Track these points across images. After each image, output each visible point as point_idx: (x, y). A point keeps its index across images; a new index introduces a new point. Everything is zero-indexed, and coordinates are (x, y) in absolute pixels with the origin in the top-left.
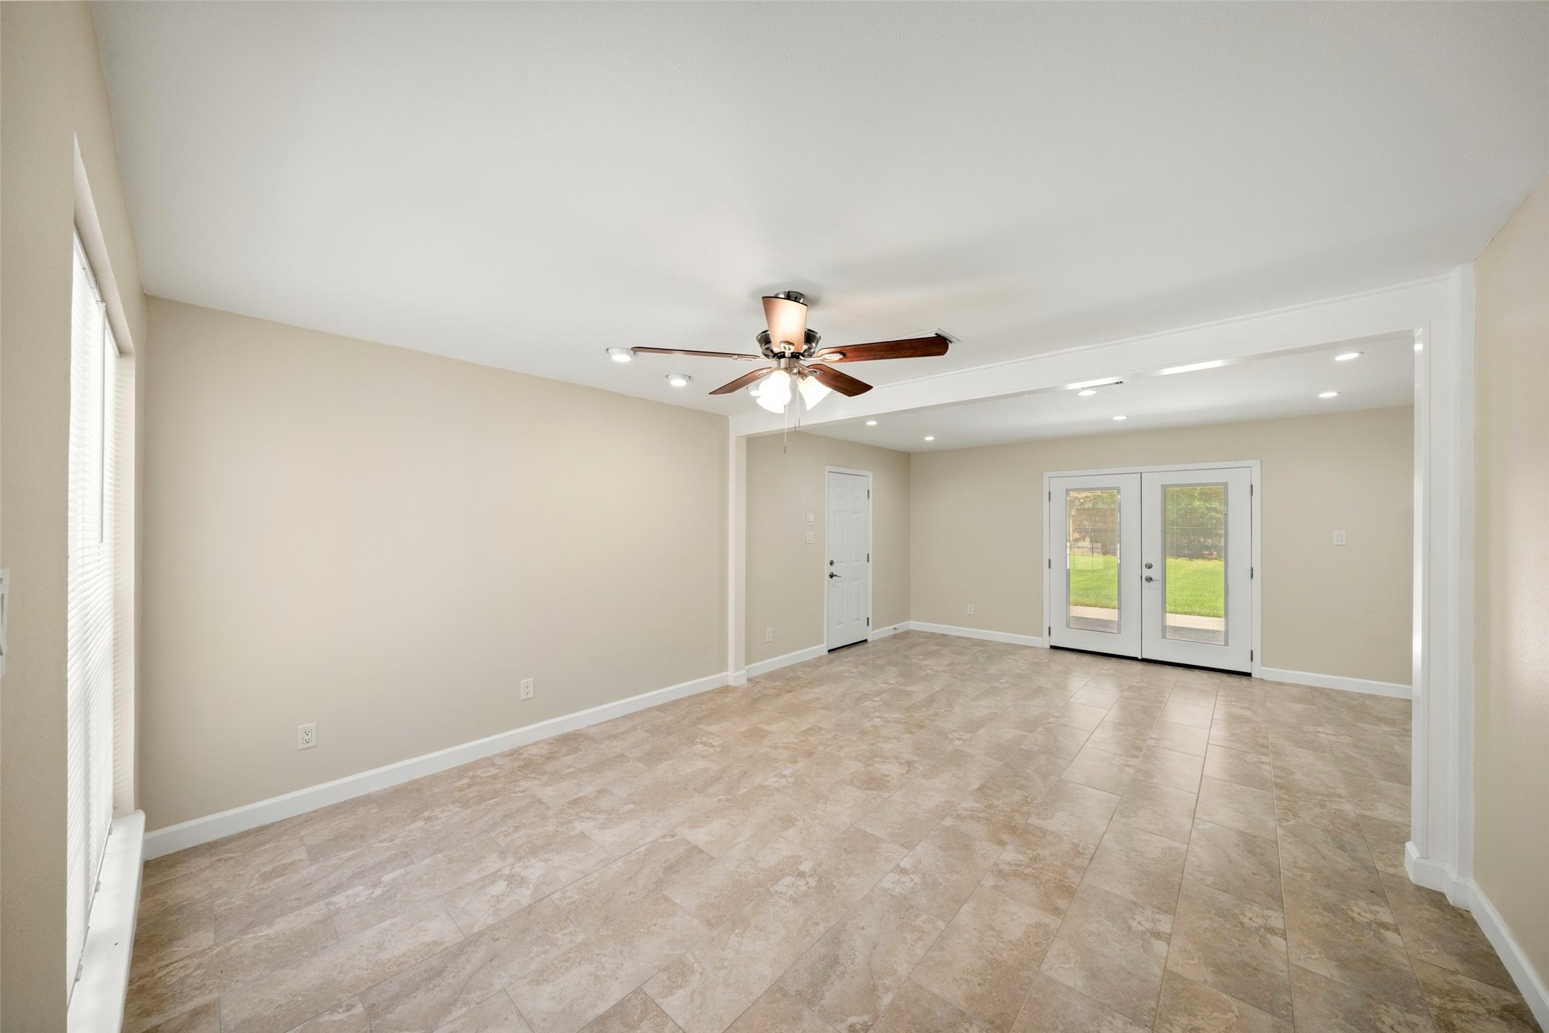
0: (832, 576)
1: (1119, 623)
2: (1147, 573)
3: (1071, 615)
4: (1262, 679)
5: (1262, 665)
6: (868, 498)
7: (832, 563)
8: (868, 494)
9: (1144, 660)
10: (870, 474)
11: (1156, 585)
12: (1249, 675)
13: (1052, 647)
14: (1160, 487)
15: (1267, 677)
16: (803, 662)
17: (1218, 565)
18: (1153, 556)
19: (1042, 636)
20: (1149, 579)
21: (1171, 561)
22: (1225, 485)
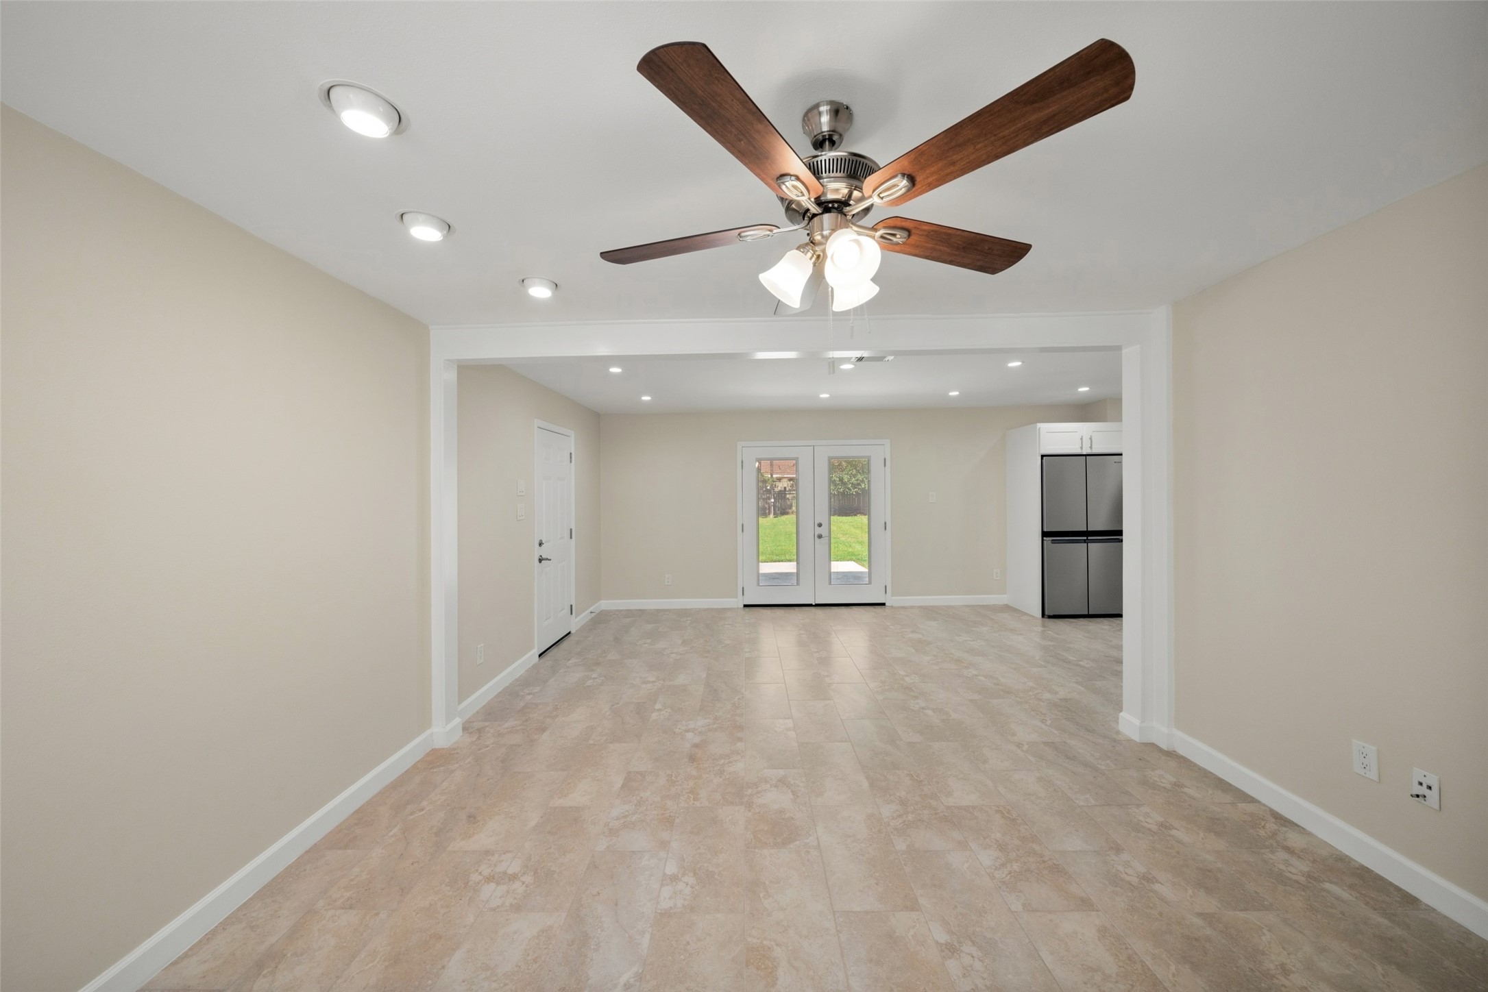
0: (540, 561)
1: (798, 574)
2: (819, 531)
3: (761, 572)
4: (892, 606)
5: (892, 596)
6: (571, 462)
7: (541, 544)
8: (571, 457)
9: (817, 605)
10: (572, 434)
11: (824, 540)
12: (884, 604)
13: (745, 606)
14: (827, 459)
15: (895, 605)
16: (517, 680)
17: (864, 519)
18: (822, 516)
19: (737, 597)
20: (820, 537)
21: (834, 518)
22: (869, 459)
